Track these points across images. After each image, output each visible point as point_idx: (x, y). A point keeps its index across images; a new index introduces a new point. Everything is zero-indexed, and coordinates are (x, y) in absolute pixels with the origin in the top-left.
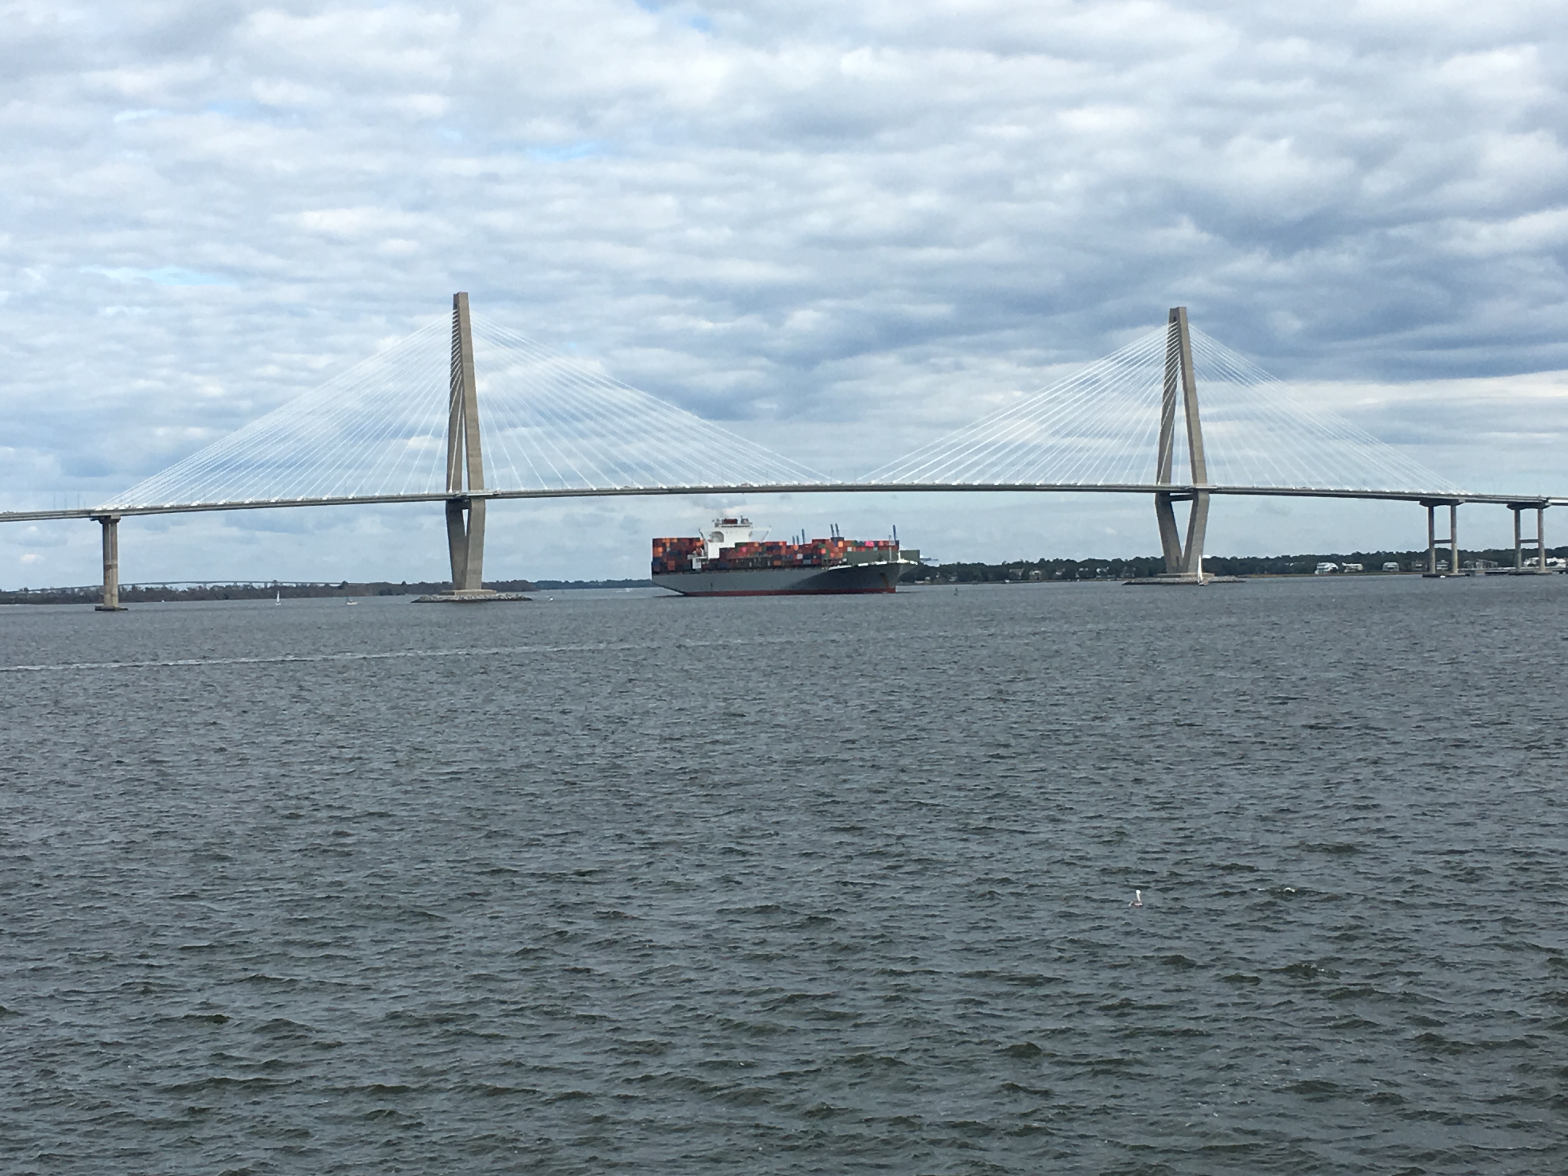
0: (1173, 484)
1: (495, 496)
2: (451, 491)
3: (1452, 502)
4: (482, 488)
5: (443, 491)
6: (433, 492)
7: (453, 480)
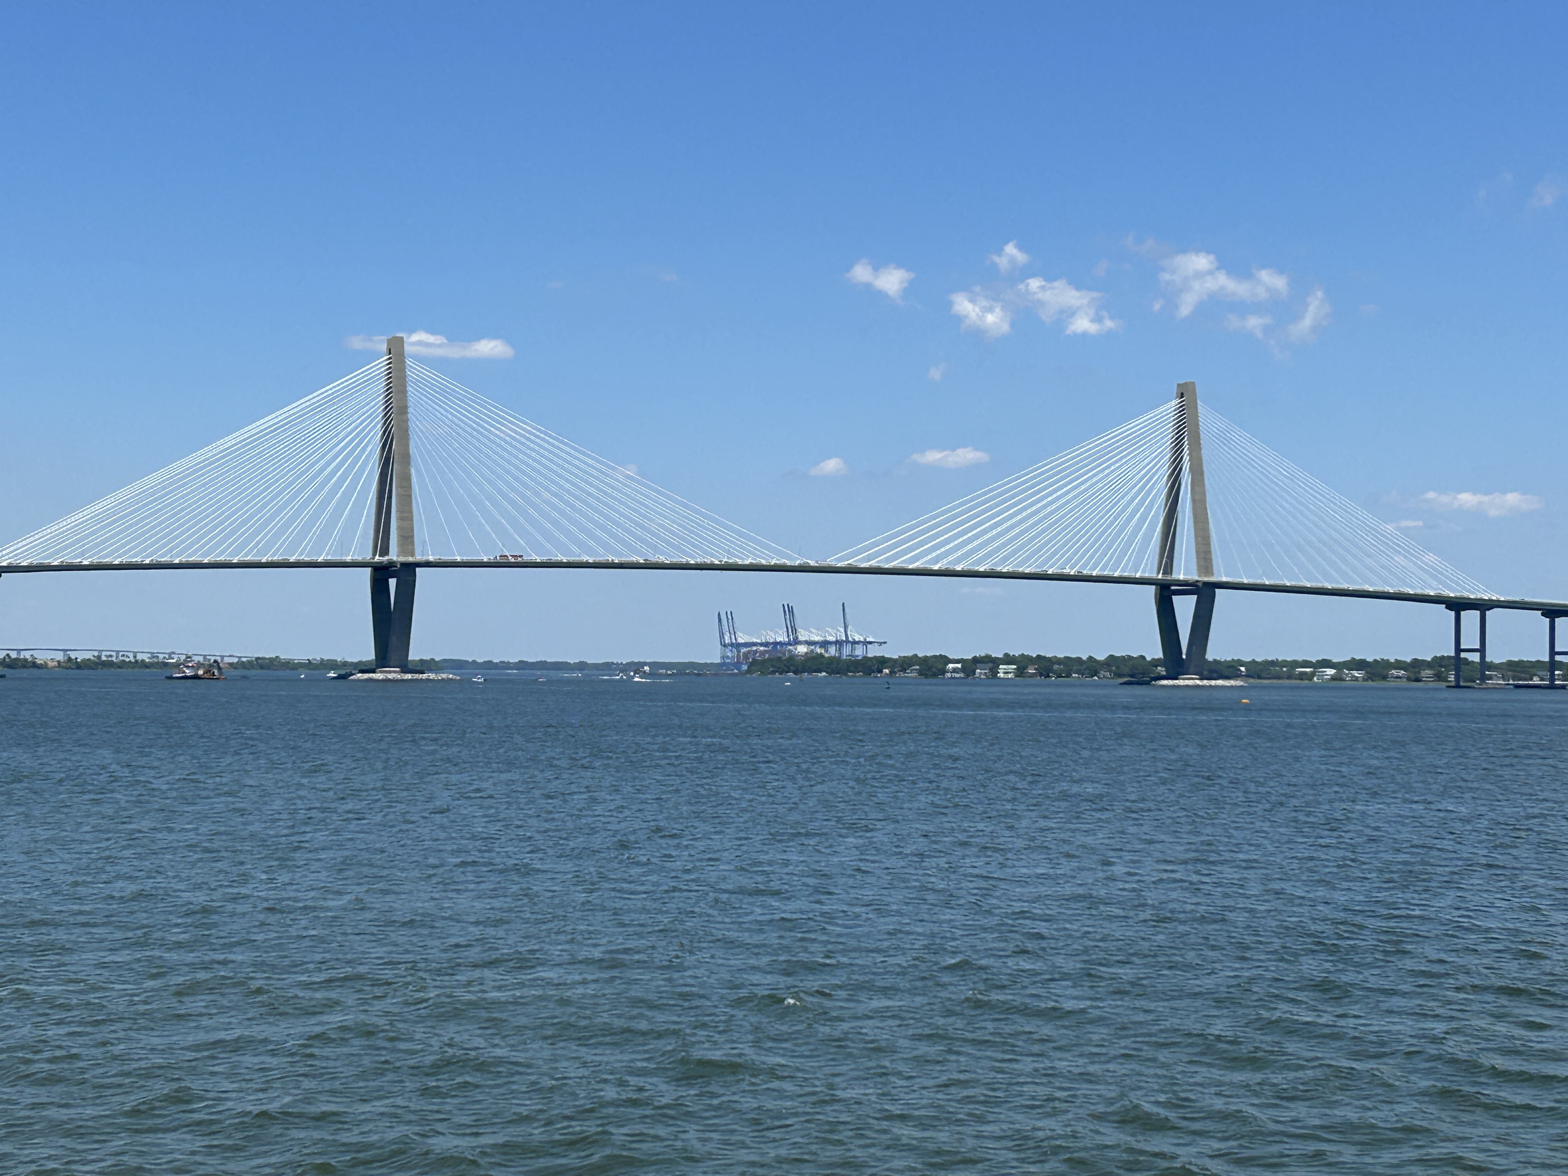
0: (1175, 576)
1: (428, 564)
2: (377, 557)
3: (1483, 607)
4: (413, 555)
5: (368, 556)
6: (359, 558)
7: (382, 544)
